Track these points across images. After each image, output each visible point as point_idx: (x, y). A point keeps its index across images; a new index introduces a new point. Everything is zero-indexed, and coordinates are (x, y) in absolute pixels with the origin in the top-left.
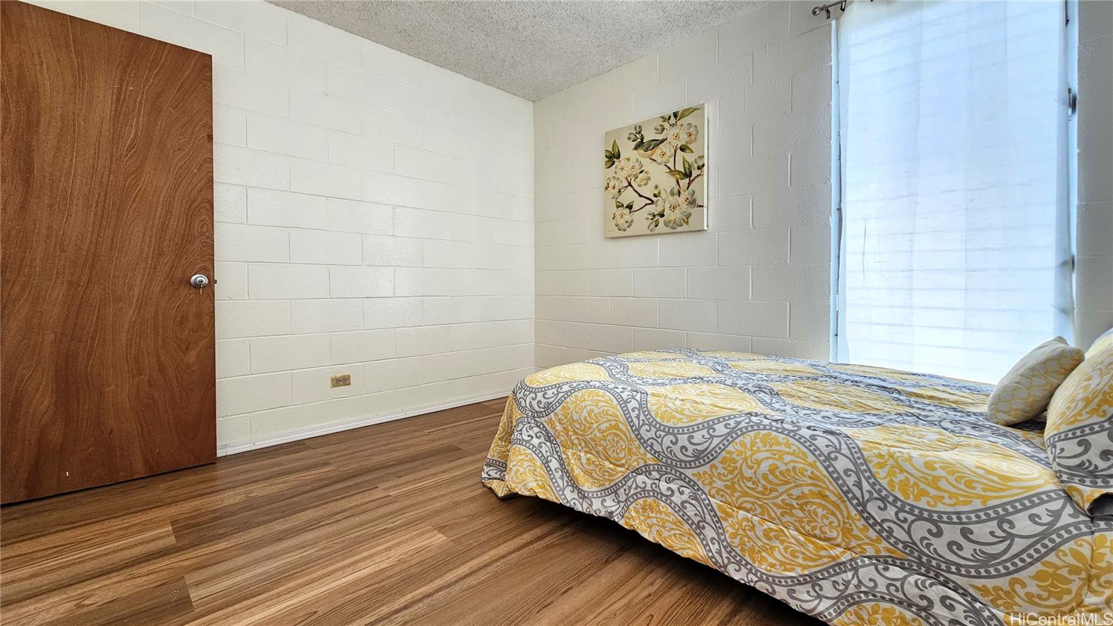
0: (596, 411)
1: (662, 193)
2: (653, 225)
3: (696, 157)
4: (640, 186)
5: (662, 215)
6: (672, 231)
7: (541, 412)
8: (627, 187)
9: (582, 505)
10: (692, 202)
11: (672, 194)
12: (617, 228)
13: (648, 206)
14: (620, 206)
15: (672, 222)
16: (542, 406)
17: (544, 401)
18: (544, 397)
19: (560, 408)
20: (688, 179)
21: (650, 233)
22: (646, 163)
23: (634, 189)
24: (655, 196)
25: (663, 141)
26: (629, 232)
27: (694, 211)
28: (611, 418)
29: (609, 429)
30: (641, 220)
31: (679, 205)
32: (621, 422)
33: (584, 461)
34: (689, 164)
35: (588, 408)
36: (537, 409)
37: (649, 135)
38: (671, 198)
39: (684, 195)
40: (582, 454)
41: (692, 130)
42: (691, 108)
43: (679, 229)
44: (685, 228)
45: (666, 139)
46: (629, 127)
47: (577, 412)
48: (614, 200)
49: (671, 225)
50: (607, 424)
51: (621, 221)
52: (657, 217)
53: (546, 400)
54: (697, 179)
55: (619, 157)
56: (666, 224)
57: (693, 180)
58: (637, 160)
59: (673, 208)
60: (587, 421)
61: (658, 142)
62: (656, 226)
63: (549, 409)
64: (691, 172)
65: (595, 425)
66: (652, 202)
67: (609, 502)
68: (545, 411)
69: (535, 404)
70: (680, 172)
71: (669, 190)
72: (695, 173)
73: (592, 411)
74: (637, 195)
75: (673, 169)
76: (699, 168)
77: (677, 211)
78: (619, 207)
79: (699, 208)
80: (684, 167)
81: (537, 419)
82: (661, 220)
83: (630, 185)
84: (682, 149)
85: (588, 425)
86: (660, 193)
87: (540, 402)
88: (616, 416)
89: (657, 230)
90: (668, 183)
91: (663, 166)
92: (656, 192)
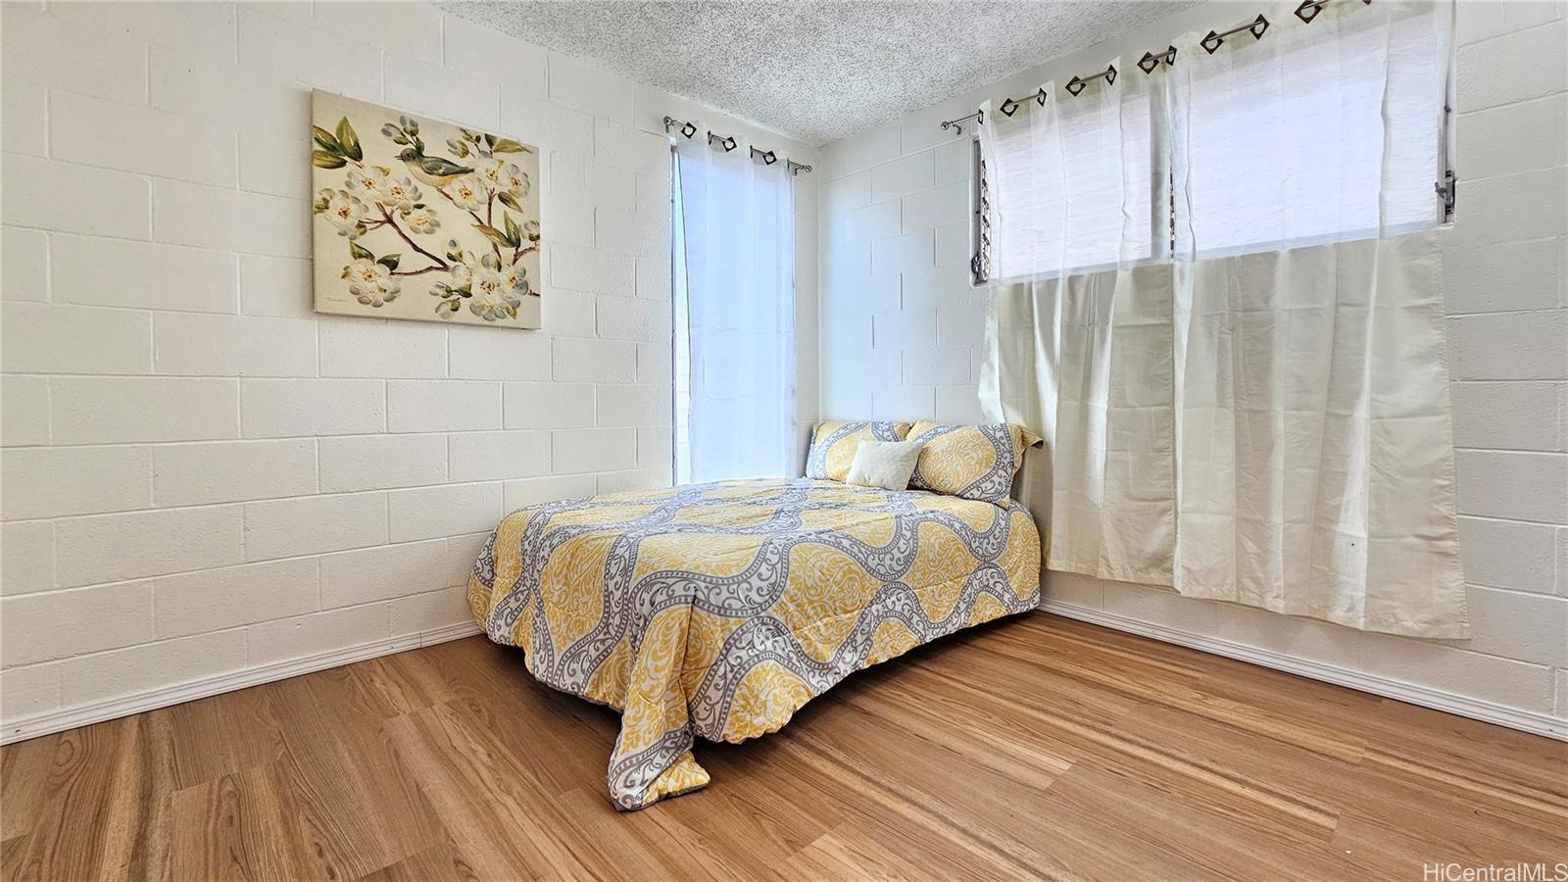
0: (825, 565)
1: (466, 257)
2: (447, 308)
3: (527, 220)
4: (416, 231)
5: (467, 295)
6: (487, 323)
7: (766, 601)
8: (383, 223)
9: (827, 682)
10: (523, 286)
11: (485, 263)
12: (355, 298)
13: (434, 272)
14: (360, 254)
15: (487, 310)
16: (765, 592)
17: (764, 585)
18: (762, 580)
19: (788, 582)
20: (514, 249)
21: (441, 319)
22: (430, 197)
23: (400, 232)
24: (450, 257)
25: (465, 171)
26: (386, 310)
27: (526, 299)
28: (841, 564)
29: (844, 577)
30: (420, 292)
31: (499, 285)
32: (851, 564)
33: (823, 629)
34: (515, 225)
35: (817, 565)
36: (760, 600)
37: (434, 149)
38: (484, 270)
39: (508, 272)
40: (818, 623)
41: (519, 177)
42: (517, 144)
43: (499, 322)
44: (509, 321)
45: (472, 171)
46: (388, 112)
47: (809, 577)
48: (346, 239)
49: (484, 312)
50: (841, 573)
51: (368, 287)
52: (455, 296)
53: (767, 583)
54: (528, 254)
55: (361, 157)
56: (474, 309)
57: (522, 253)
58: (409, 182)
59: (490, 287)
60: (822, 581)
61: (457, 169)
62: (456, 310)
63: (775, 591)
64: (519, 240)
65: (831, 580)
66: (445, 268)
67: (848, 656)
68: (771, 597)
69: (753, 595)
70: (499, 234)
71: (479, 256)
72: (525, 243)
73: (822, 566)
74: (410, 246)
75: (486, 223)
76: (532, 238)
77: (495, 293)
78: (360, 256)
79: (533, 297)
80: (507, 229)
81: (763, 614)
82: (465, 302)
83: (390, 220)
84: (503, 199)
85: (823, 585)
86: (461, 256)
87: (760, 589)
88: (845, 560)
89: (456, 317)
90: (477, 245)
91: (466, 213)
92: (454, 253)
